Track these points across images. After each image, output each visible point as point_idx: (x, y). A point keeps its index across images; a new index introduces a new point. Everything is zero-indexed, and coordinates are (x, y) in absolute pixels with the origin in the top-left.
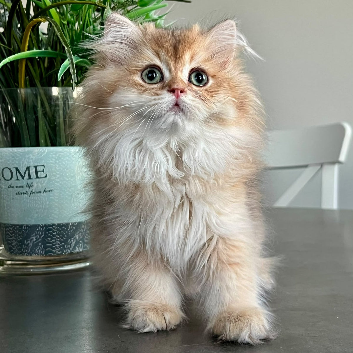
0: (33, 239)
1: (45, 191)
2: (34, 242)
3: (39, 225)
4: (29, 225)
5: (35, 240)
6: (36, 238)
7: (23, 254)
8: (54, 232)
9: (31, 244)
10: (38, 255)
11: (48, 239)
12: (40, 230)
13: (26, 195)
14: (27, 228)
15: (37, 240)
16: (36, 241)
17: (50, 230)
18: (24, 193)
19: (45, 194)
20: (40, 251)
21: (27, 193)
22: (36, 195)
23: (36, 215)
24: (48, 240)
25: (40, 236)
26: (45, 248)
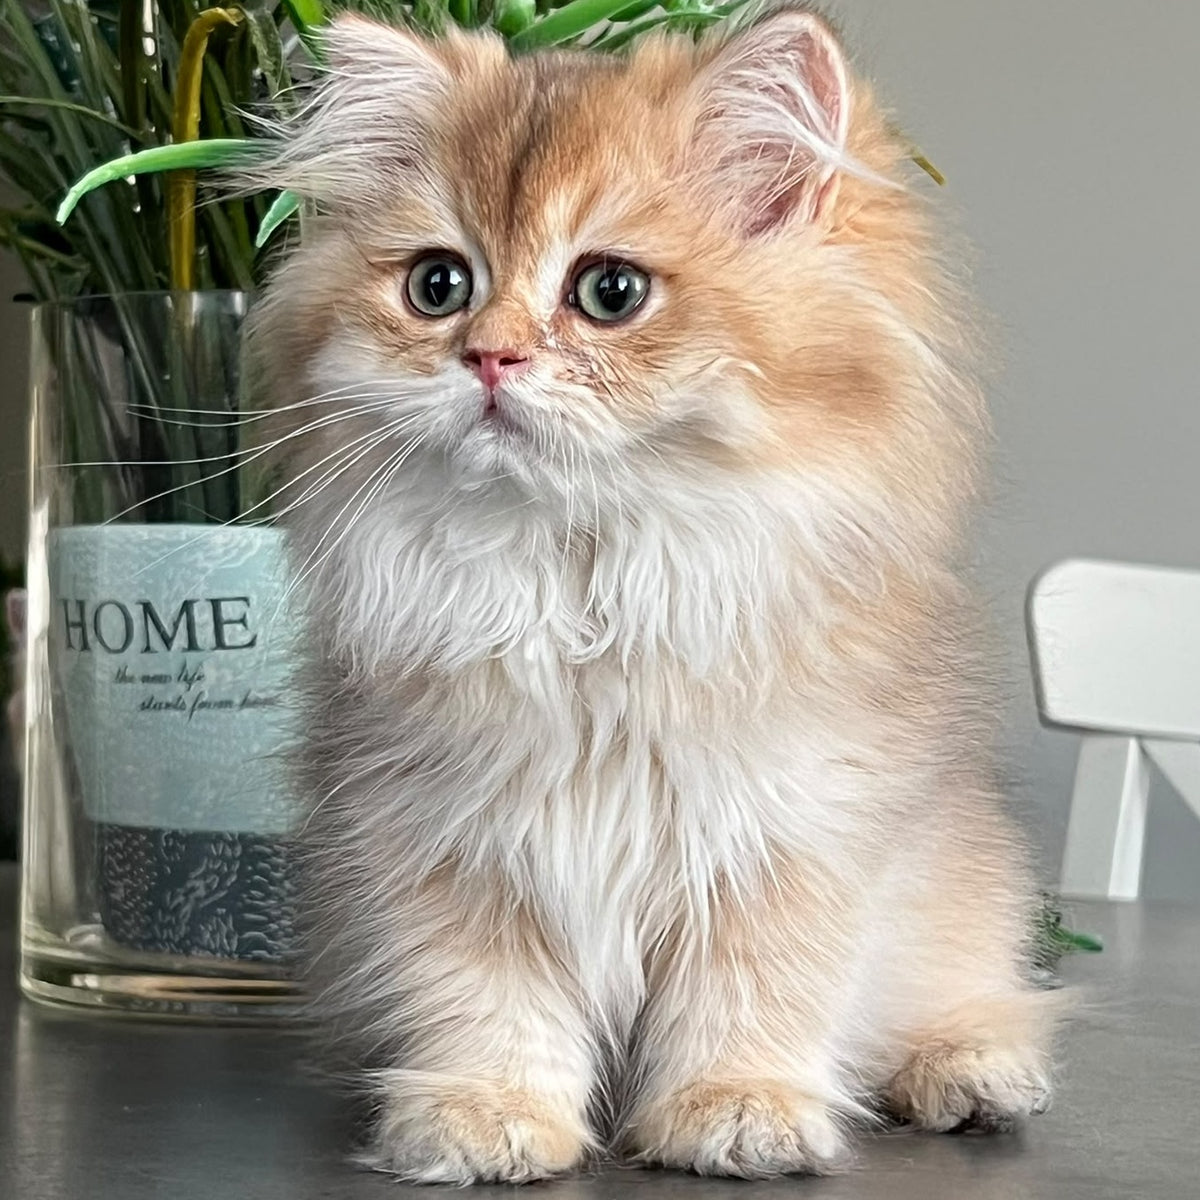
0: (193, 889)
1: (245, 703)
2: (198, 899)
3: (219, 838)
4: (183, 830)
5: (201, 892)
6: (208, 887)
7: (160, 945)
8: (275, 868)
9: (187, 909)
10: (214, 952)
11: (253, 892)
12: (222, 857)
13: (178, 713)
14: (174, 843)
15: (210, 892)
16: (206, 897)
17: (264, 857)
18: (168, 705)
19: (246, 712)
20: (221, 940)
21: (178, 705)
22: (213, 713)
23: (210, 795)
24: (252, 898)
25: (224, 877)
26: (241, 926)
